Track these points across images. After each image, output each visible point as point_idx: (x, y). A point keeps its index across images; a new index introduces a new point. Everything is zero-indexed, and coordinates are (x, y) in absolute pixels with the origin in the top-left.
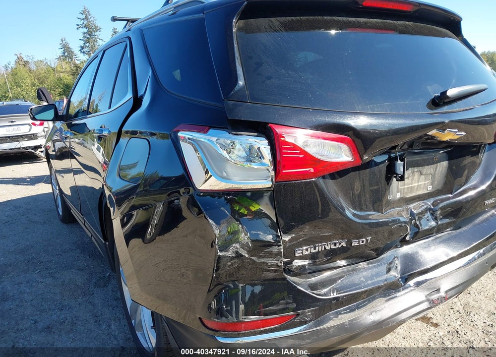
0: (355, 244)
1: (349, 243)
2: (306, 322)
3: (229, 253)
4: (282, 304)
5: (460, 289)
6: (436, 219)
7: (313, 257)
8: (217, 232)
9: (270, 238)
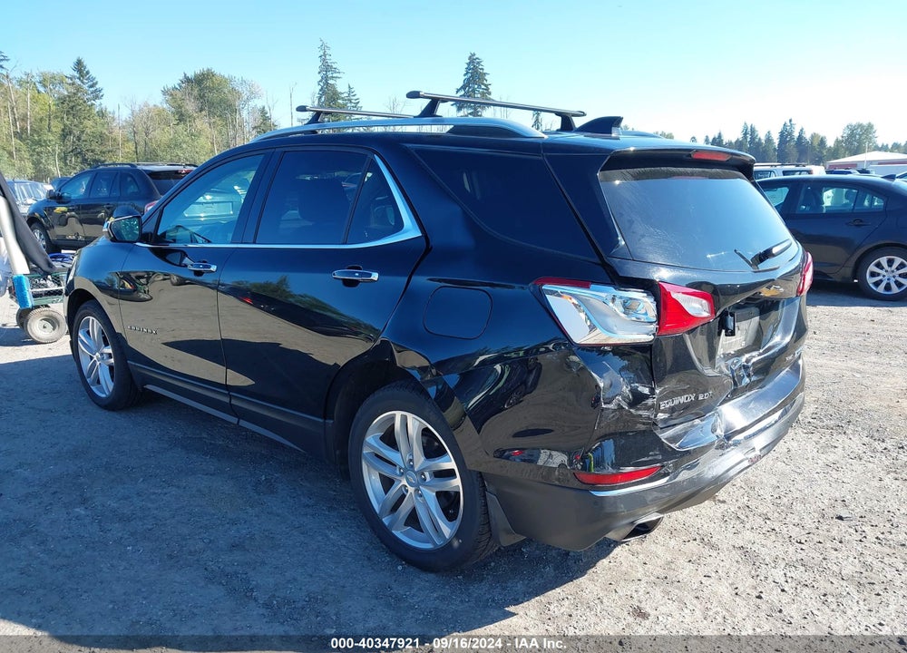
0: (700, 398)
1: (697, 398)
2: (668, 474)
3: (612, 406)
4: (652, 455)
5: (769, 447)
6: (749, 376)
7: (672, 410)
8: (602, 385)
9: (646, 391)
